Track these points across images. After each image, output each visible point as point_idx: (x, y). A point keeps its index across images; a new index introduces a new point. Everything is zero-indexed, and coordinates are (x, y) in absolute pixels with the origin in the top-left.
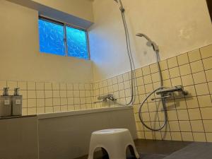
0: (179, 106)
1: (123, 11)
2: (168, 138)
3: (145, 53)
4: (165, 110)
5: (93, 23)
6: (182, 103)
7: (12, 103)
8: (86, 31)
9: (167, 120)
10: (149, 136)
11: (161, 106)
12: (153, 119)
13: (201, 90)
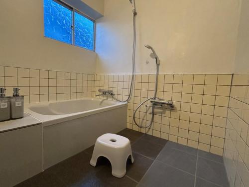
0: (164, 113)
1: (135, 14)
2: (150, 133)
3: (147, 63)
4: (153, 113)
5: (103, 16)
6: (168, 113)
7: (10, 106)
8: (94, 22)
9: (152, 121)
10: (136, 128)
11: (151, 110)
12: (142, 117)
13: (185, 107)
